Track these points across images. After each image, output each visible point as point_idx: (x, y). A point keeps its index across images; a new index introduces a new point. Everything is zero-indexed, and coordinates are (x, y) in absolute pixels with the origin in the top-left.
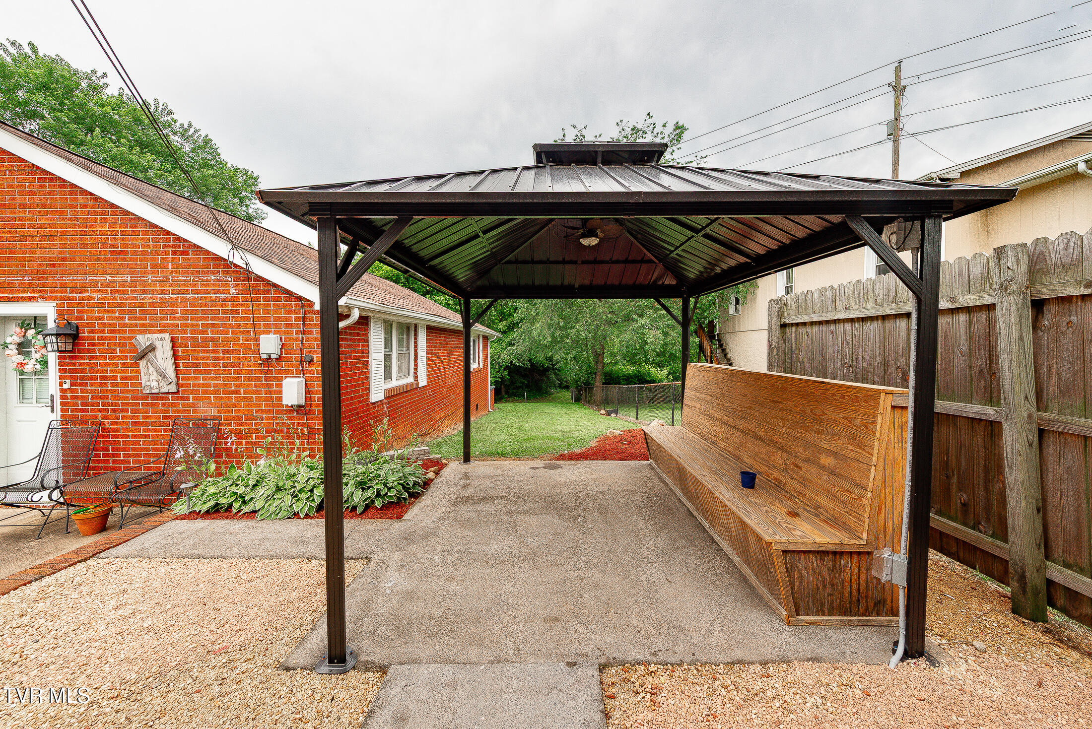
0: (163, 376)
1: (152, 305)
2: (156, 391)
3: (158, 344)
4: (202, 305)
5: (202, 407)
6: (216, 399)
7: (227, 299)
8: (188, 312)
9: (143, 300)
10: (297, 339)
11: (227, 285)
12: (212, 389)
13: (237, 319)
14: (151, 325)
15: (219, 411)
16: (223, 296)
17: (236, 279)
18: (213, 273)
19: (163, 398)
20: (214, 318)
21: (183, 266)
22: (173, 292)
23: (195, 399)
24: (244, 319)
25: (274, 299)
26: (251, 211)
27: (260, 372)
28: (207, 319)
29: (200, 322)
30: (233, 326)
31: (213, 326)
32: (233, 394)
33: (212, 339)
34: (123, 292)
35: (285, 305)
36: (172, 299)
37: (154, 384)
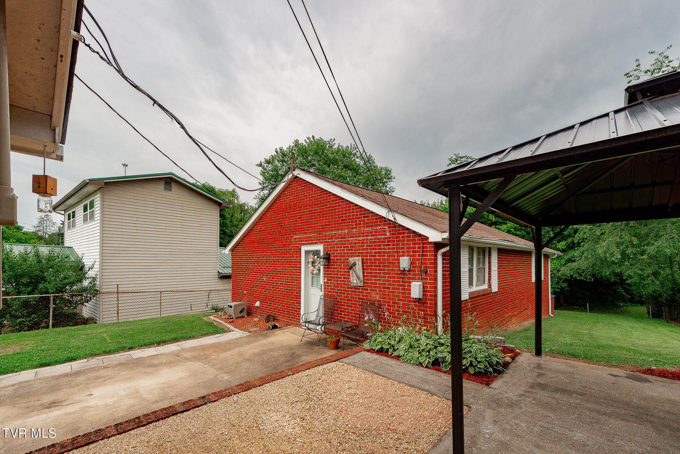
0: (358, 278)
1: (355, 243)
2: (355, 285)
3: (357, 262)
4: (374, 242)
5: (373, 295)
6: (380, 291)
7: (385, 238)
8: (368, 246)
9: (352, 241)
10: (419, 259)
11: (385, 231)
12: (378, 285)
13: (389, 249)
14: (354, 253)
15: (381, 298)
17: (389, 228)
18: (379, 225)
19: (358, 289)
20: (379, 249)
21: (367, 223)
22: (363, 236)
23: (371, 290)
24: (393, 248)
25: (407, 237)
26: (387, 189)
27: (400, 278)
28: (376, 249)
29: (373, 251)
30: (388, 253)
31: (379, 253)
32: (387, 289)
33: (378, 259)
34: (345, 238)
35: (412, 240)
36: (362, 240)
37: (355, 282)
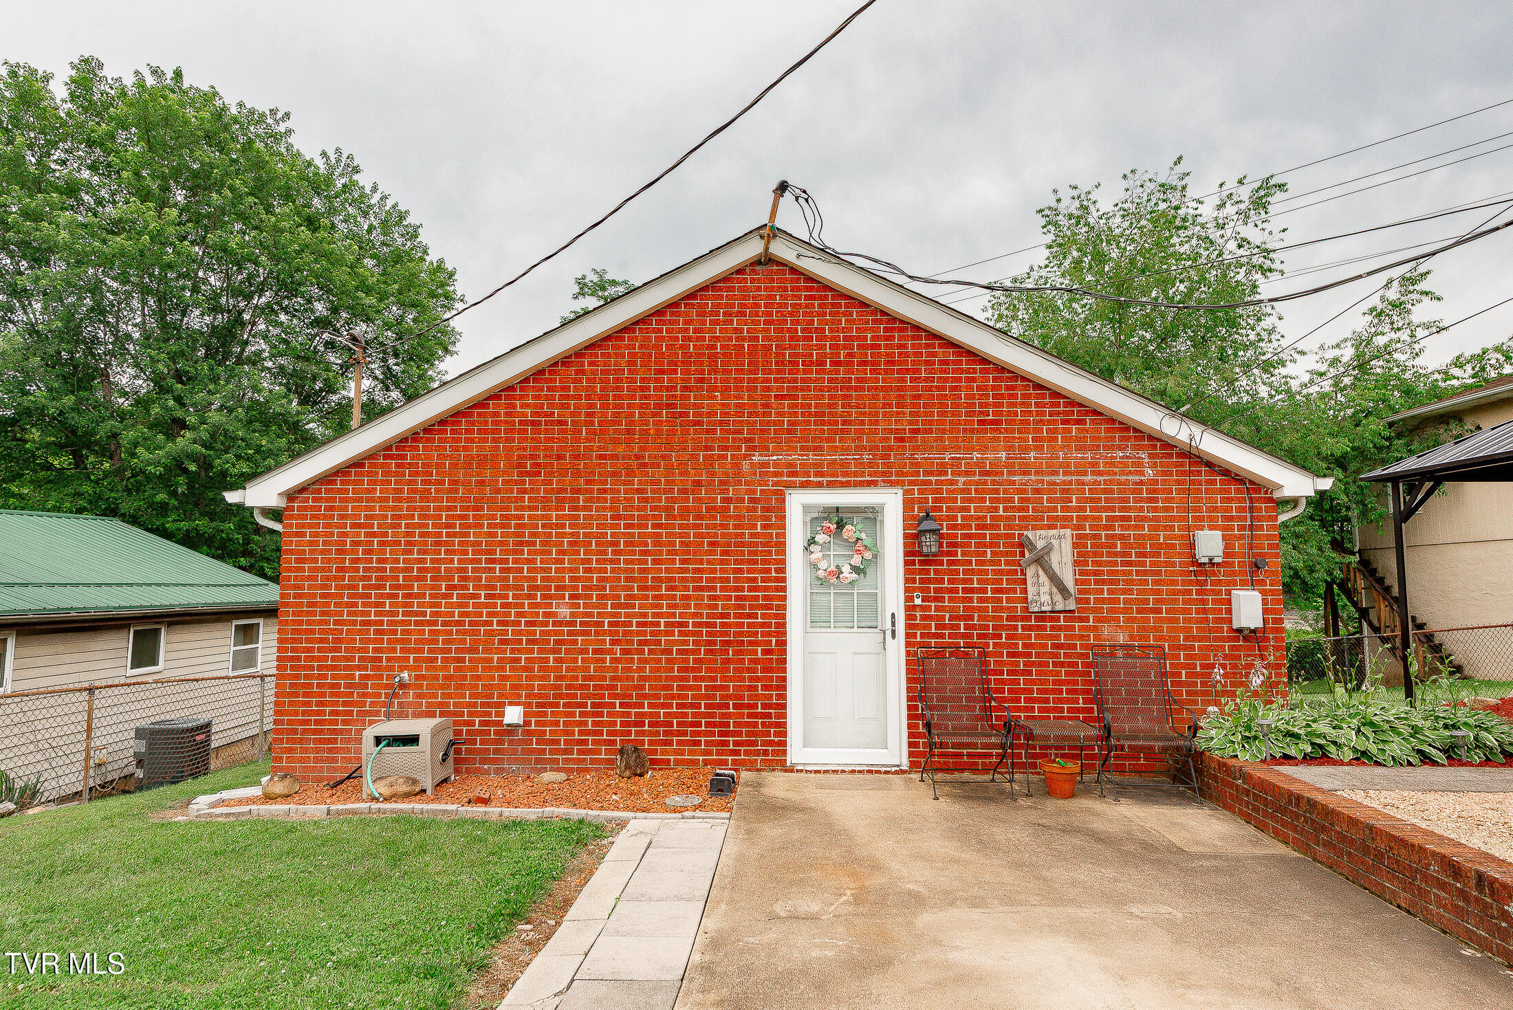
0: (1063, 590)
1: (1037, 491)
2: (1046, 608)
3: (1055, 542)
4: (1105, 491)
5: (1106, 631)
6: (1128, 620)
7: (1141, 483)
8: (1086, 500)
9: (1025, 484)
10: (1241, 537)
11: (1139, 464)
12: (1122, 605)
13: (1155, 509)
14: (1035, 518)
15: (1132, 638)
16: (1137, 478)
17: (1151, 456)
18: (1120, 448)
19: (1052, 619)
20: (1122, 509)
21: (1078, 439)
22: (1065, 474)
23: (1097, 620)
24: (1166, 509)
25: (1207, 482)
27: (1190, 583)
28: (1112, 509)
29: (1104, 514)
30: (1150, 520)
31: (1123, 519)
32: (1152, 613)
33: (1122, 537)
34: (997, 474)
35: (1221, 491)
36: (1064, 483)
37: (1045, 598)
